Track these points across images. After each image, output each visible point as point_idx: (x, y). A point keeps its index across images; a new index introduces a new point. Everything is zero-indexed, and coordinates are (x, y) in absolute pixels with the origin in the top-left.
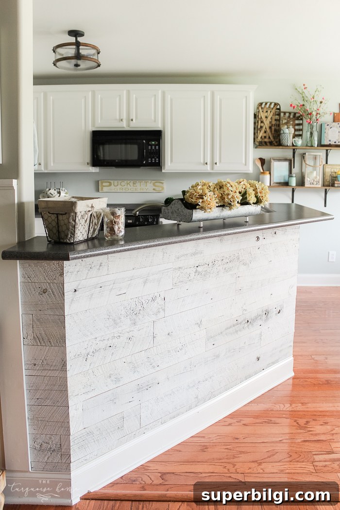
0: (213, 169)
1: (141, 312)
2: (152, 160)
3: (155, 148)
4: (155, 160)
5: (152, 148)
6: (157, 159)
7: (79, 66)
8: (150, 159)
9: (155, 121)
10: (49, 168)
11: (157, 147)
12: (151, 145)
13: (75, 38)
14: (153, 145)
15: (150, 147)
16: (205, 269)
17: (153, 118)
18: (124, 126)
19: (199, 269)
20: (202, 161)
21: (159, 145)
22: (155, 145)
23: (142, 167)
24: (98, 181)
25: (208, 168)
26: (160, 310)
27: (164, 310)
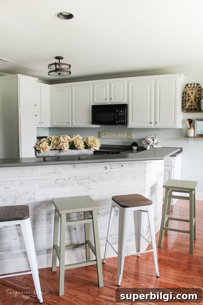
0: (155, 126)
1: (19, 198)
2: (121, 121)
3: (123, 114)
4: (123, 121)
5: (121, 114)
6: (124, 120)
7: (61, 74)
8: (120, 121)
9: (123, 99)
10: (73, 125)
11: (124, 114)
12: (121, 113)
13: (58, 60)
14: (121, 112)
15: (120, 114)
16: (62, 182)
17: (122, 97)
18: (108, 102)
19: (57, 181)
20: (149, 121)
21: (124, 112)
22: (123, 113)
23: (117, 125)
24: (100, 132)
25: (153, 126)
26: (32, 199)
27: (34, 199)
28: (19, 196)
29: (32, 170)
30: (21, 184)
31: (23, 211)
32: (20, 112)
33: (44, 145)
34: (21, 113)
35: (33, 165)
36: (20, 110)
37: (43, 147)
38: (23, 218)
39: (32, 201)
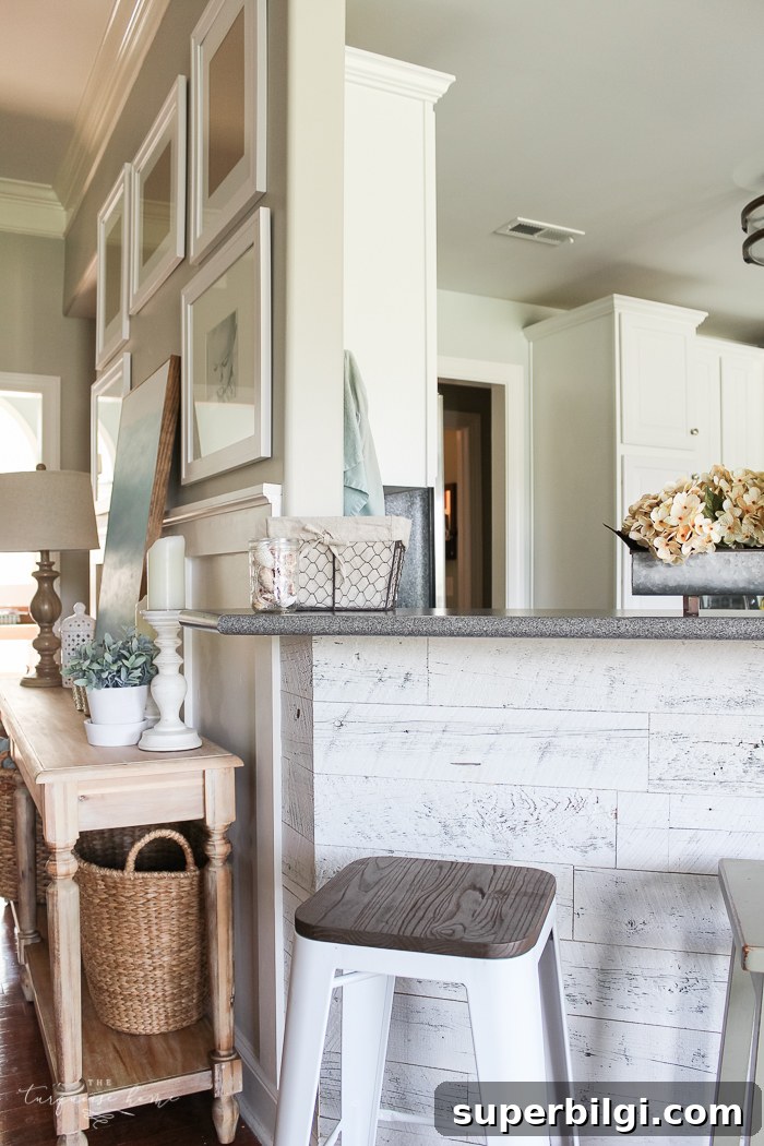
1: (527, 826)
26: (600, 842)
27: (614, 846)
28: (532, 820)
29: (613, 673)
30: (545, 750)
31: (510, 901)
32: (622, 457)
33: (676, 510)
34: (625, 461)
35: (607, 636)
36: (620, 450)
37: (673, 521)
38: (485, 945)
39: (603, 856)
